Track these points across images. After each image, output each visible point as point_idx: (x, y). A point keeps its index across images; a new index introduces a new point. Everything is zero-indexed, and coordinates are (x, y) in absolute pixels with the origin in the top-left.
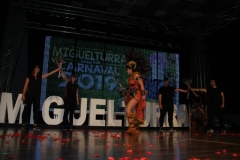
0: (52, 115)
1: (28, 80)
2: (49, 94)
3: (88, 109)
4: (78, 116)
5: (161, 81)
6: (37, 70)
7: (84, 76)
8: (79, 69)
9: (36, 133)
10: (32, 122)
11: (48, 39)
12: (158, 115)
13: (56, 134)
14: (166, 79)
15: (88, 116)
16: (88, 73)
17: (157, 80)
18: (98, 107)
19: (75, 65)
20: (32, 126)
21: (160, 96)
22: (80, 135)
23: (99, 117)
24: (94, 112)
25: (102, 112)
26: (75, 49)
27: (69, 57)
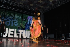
3: (8, 32)
4: (4, 34)
7: (7, 21)
15: (8, 34)
18: (11, 31)
23: (11, 35)
24: (10, 33)
25: (12, 33)
26: (5, 13)
27: (3, 15)
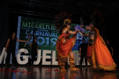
0: (22, 59)
1: (9, 40)
2: (20, 47)
3: (42, 55)
4: (36, 60)
5: (81, 40)
6: (14, 35)
7: (39, 38)
8: (37, 34)
9: (13, 69)
10: (11, 63)
11: (20, 18)
12: (79, 59)
13: (25, 69)
14: (83, 39)
15: (41, 59)
16: (42, 36)
17: (79, 40)
18: (47, 55)
19: (35, 32)
21: (80, 49)
22: (37, 70)
23: (47, 60)
24: (45, 57)
25: (49, 57)
26: (35, 23)
27: (31, 28)
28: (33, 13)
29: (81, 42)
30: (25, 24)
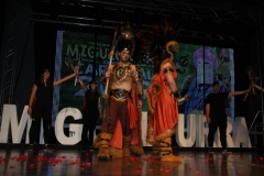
0: (67, 132)
1: (35, 88)
2: (64, 104)
6: (46, 75)
8: (101, 72)
9: (48, 156)
10: (42, 141)
11: (60, 34)
12: (206, 131)
13: (73, 157)
14: (215, 83)
17: (204, 84)
19: (96, 67)
20: (42, 147)
21: (208, 106)
26: (96, 46)
27: (88, 57)
28: (91, 22)
29: (211, 90)
30: (73, 49)
